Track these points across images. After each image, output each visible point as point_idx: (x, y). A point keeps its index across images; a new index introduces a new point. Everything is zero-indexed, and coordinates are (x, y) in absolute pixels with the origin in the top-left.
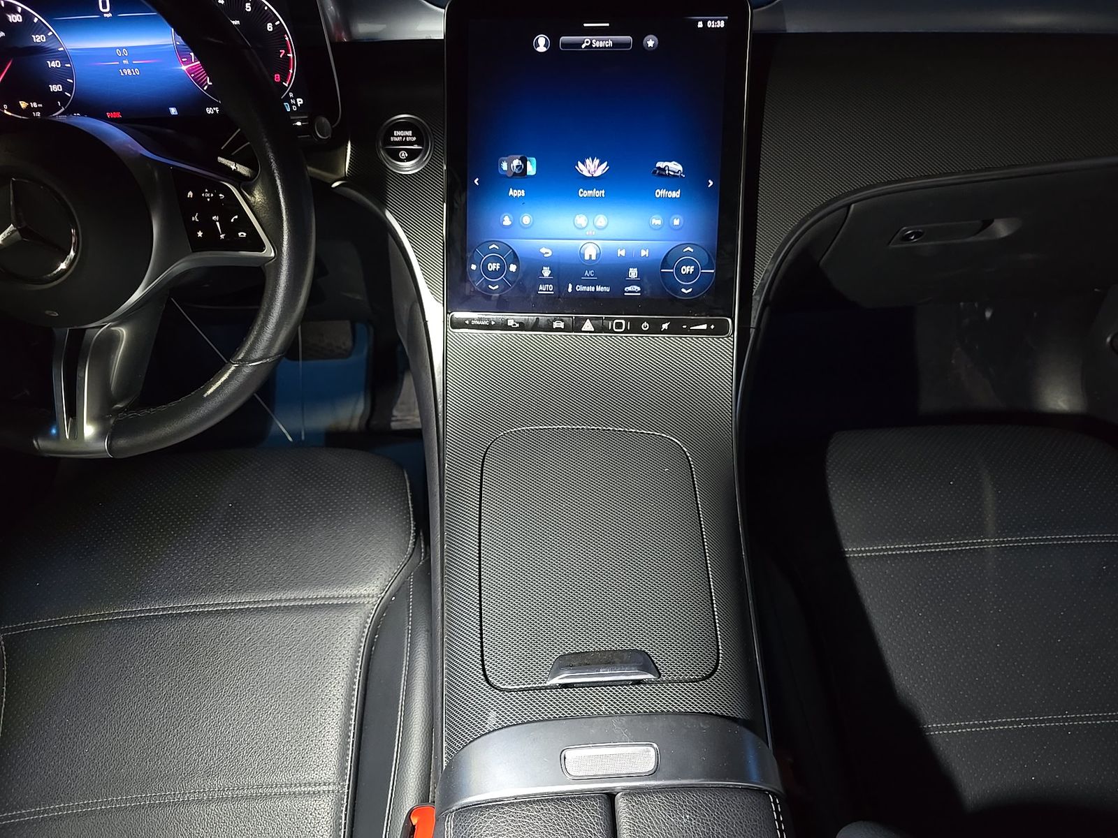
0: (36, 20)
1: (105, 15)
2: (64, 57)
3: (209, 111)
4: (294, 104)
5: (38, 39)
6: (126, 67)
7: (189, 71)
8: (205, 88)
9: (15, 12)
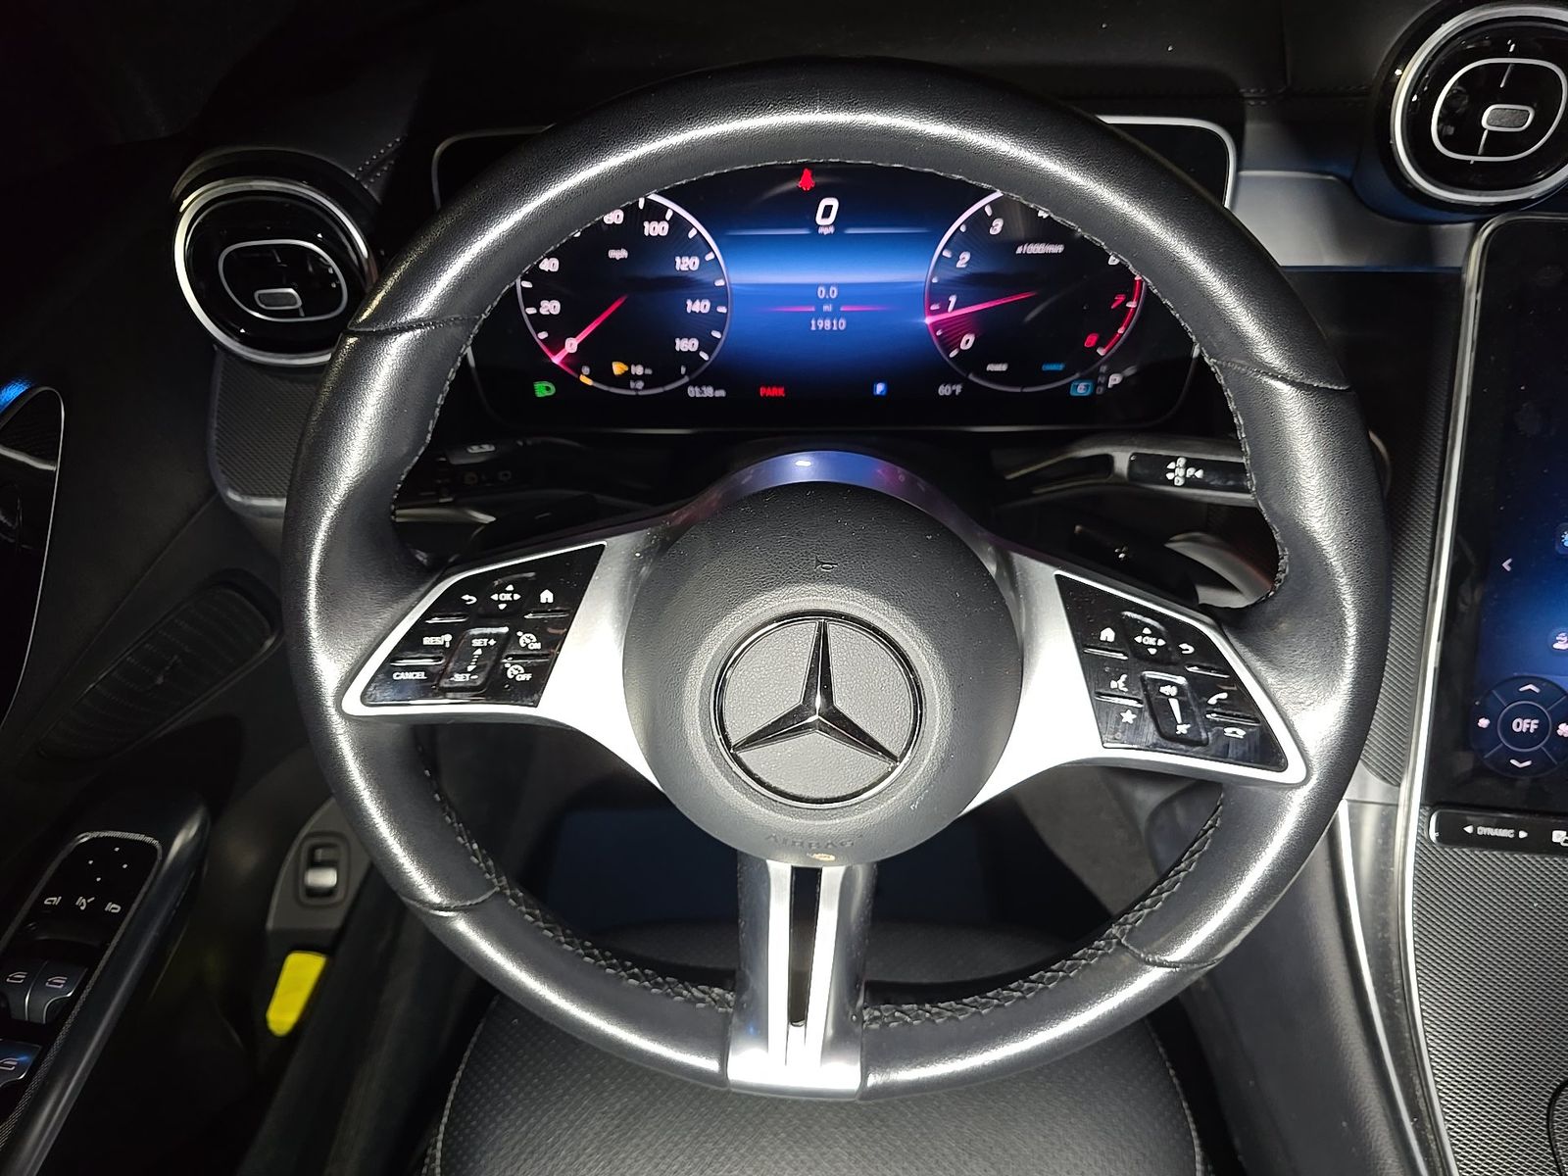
0: (692, 234)
1: (821, 231)
2: (720, 296)
3: (944, 390)
4: (1100, 384)
5: (686, 264)
6: (825, 315)
7: (935, 326)
8: (953, 354)
9: (660, 218)
